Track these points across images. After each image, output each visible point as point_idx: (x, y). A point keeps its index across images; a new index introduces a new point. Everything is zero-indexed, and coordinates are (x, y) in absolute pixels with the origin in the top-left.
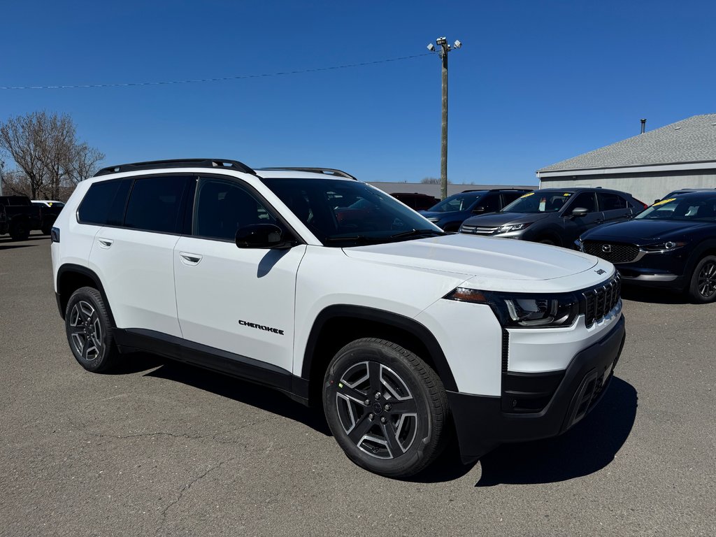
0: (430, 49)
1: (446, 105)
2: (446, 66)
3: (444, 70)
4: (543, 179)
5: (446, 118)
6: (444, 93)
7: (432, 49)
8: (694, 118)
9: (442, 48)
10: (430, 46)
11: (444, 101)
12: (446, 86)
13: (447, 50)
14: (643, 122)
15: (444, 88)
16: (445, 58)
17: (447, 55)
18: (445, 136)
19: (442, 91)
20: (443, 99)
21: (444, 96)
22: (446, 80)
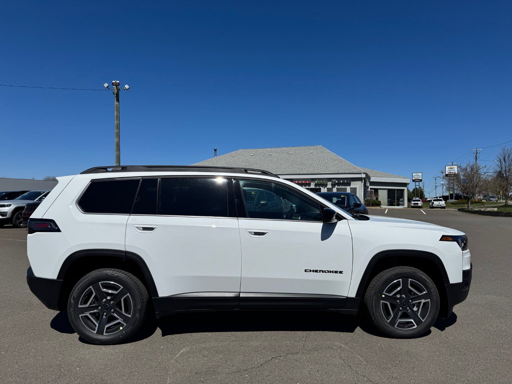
1: (118, 127)
2: (118, 100)
3: (116, 103)
5: (118, 135)
6: (117, 119)
7: (107, 87)
8: (240, 151)
9: (115, 88)
10: (106, 85)
13: (118, 90)
14: (215, 150)
15: (117, 115)
16: (117, 95)
17: (118, 93)
18: (118, 149)
19: (115, 117)
20: (116, 123)
21: (117, 121)
22: (118, 110)
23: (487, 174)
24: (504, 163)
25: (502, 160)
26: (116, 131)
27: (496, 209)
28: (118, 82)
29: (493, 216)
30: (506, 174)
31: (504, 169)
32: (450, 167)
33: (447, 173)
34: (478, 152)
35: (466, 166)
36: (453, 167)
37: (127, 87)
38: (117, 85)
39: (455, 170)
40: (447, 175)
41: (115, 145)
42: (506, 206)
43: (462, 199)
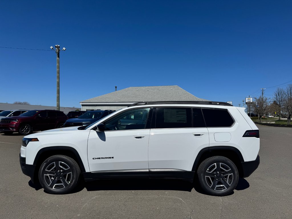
0: (51, 48)
1: (59, 73)
2: (59, 57)
3: (57, 58)
4: (83, 105)
5: (59, 77)
6: (58, 67)
7: (52, 48)
8: (130, 88)
9: (57, 49)
10: (52, 47)
11: (58, 71)
12: (59, 65)
13: (59, 51)
14: (116, 87)
15: (58, 66)
16: (58, 54)
17: (59, 52)
18: (59, 85)
19: (57, 67)
20: (57, 70)
21: (58, 69)
22: (59, 62)
23: (270, 103)
24: (278, 96)
25: (277, 95)
26: (57, 75)
27: (274, 122)
28: (59, 46)
29: (275, 126)
30: (279, 103)
31: (278, 100)
32: (248, 98)
33: (246, 102)
34: (264, 90)
35: (259, 98)
36: (250, 98)
37: (64, 49)
38: (58, 47)
39: (251, 100)
40: (246, 103)
41: (57, 83)
42: (280, 120)
43: (254, 116)
